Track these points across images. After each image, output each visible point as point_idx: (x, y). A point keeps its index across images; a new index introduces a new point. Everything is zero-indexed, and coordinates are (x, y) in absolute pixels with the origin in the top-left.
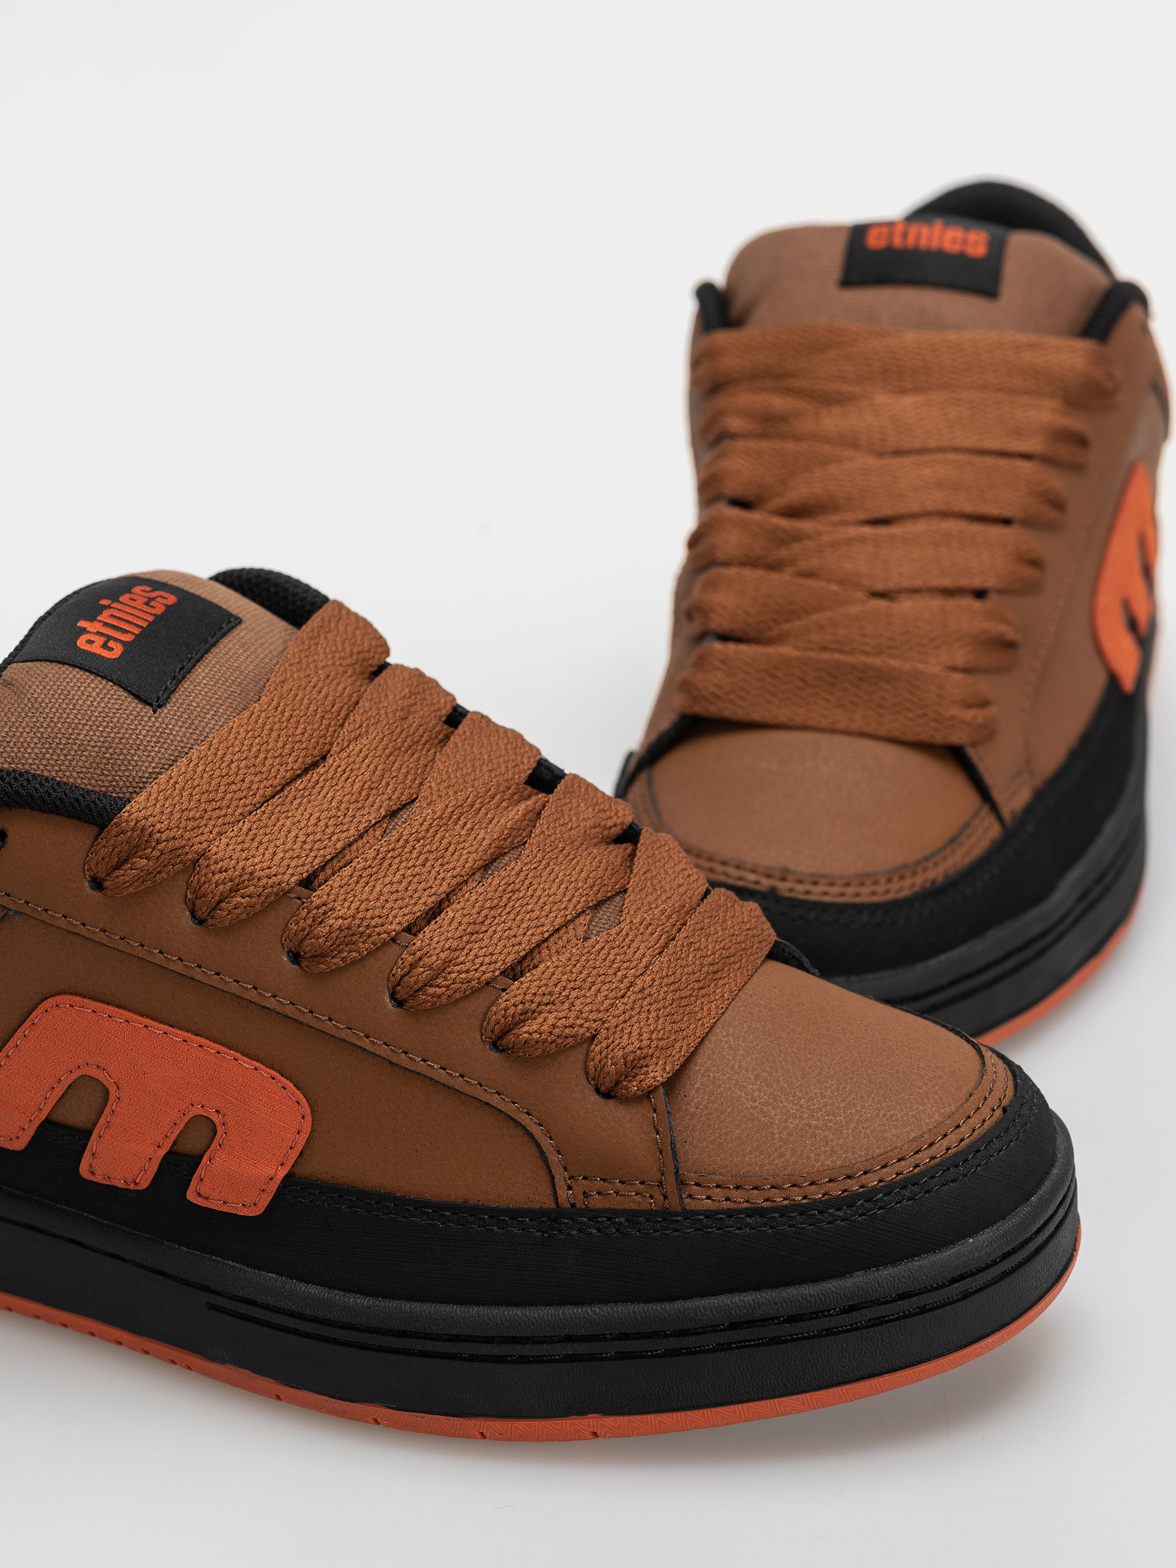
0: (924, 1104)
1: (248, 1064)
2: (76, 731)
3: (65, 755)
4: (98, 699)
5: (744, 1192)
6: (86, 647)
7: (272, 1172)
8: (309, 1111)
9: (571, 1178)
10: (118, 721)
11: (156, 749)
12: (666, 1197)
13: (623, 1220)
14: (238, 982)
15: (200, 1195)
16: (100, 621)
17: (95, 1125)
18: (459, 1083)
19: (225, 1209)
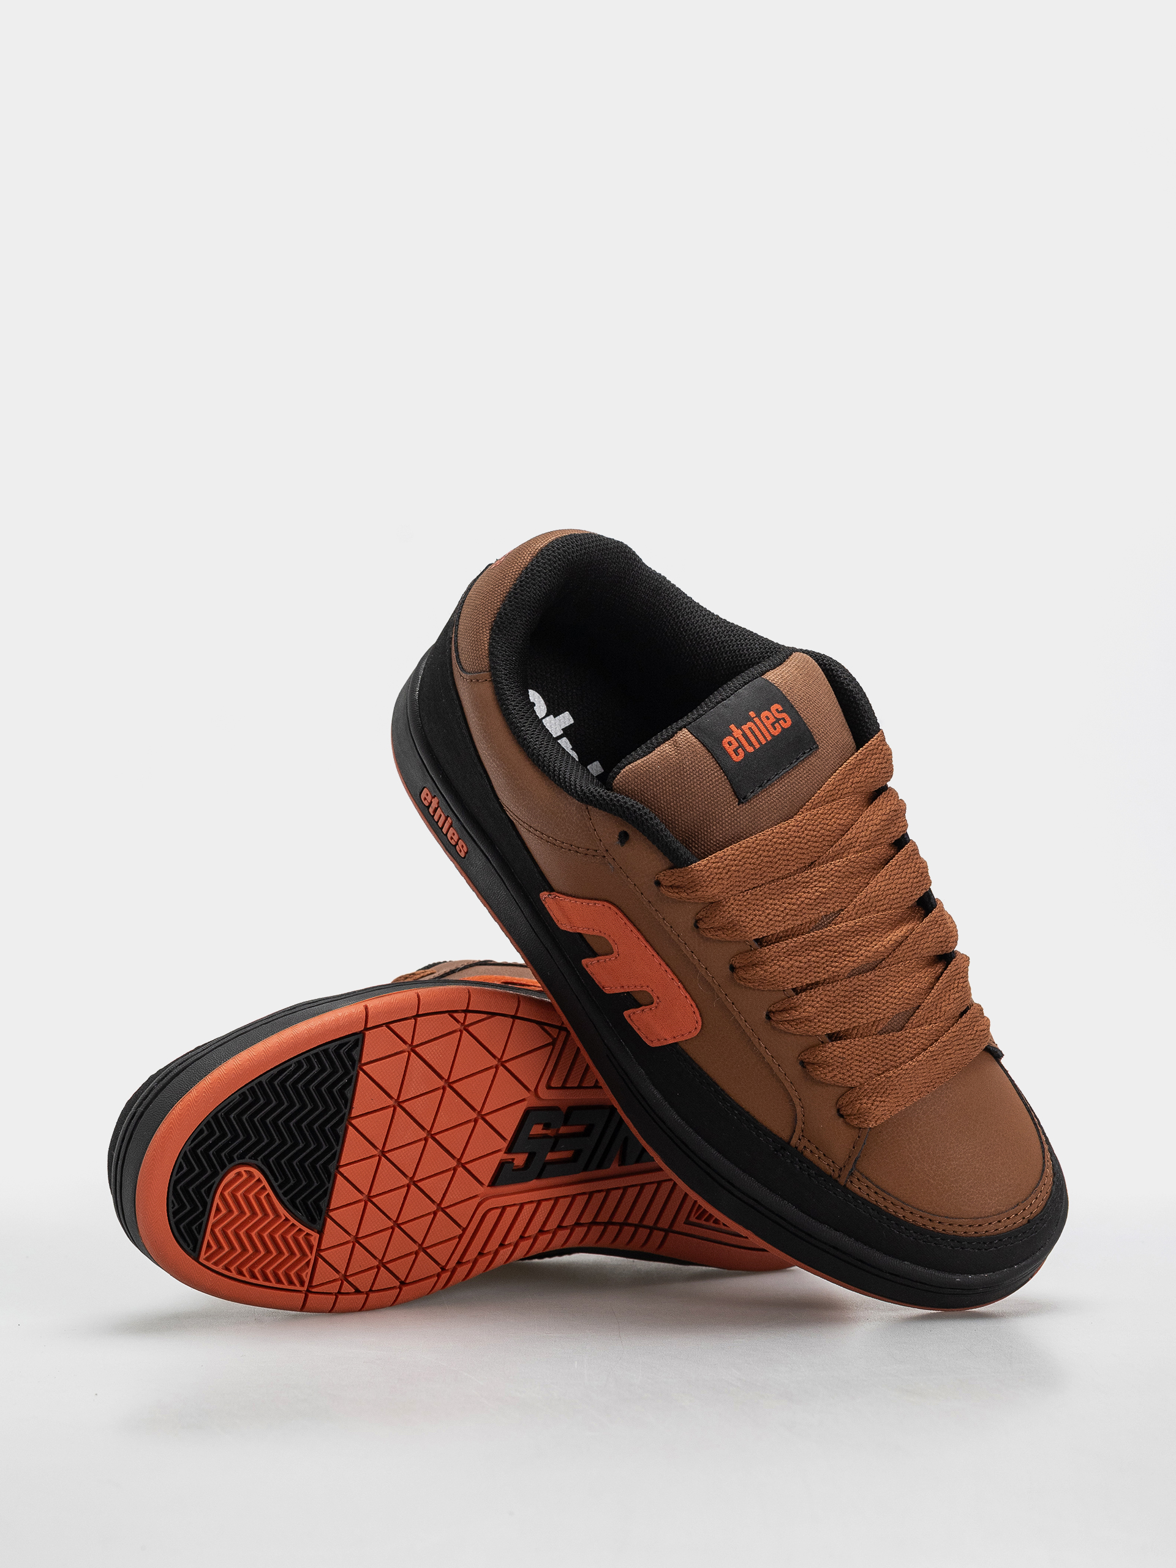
0: (991, 1199)
1: (683, 992)
2: (693, 798)
3: (681, 809)
4: (714, 785)
5: (877, 1196)
6: (727, 746)
7: (667, 1037)
8: (700, 1027)
9: (802, 1136)
10: (717, 802)
11: (727, 828)
12: (839, 1176)
13: (814, 1172)
14: (699, 961)
15: (630, 1016)
16: (742, 730)
17: (600, 956)
18: (775, 1068)
19: (638, 1032)
